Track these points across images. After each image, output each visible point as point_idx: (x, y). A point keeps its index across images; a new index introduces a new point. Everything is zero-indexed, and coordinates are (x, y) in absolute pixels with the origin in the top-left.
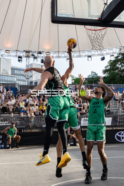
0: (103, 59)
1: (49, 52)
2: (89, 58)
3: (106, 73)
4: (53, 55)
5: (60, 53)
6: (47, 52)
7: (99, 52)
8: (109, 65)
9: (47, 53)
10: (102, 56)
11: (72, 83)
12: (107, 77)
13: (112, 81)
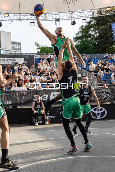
0: (74, 23)
1: (8, 14)
2: (57, 22)
3: (78, 41)
4: (13, 17)
5: (21, 15)
6: (5, 13)
7: (69, 15)
8: (81, 32)
9: (5, 15)
10: (73, 20)
11: (38, 52)
12: (78, 46)
13: (85, 51)
